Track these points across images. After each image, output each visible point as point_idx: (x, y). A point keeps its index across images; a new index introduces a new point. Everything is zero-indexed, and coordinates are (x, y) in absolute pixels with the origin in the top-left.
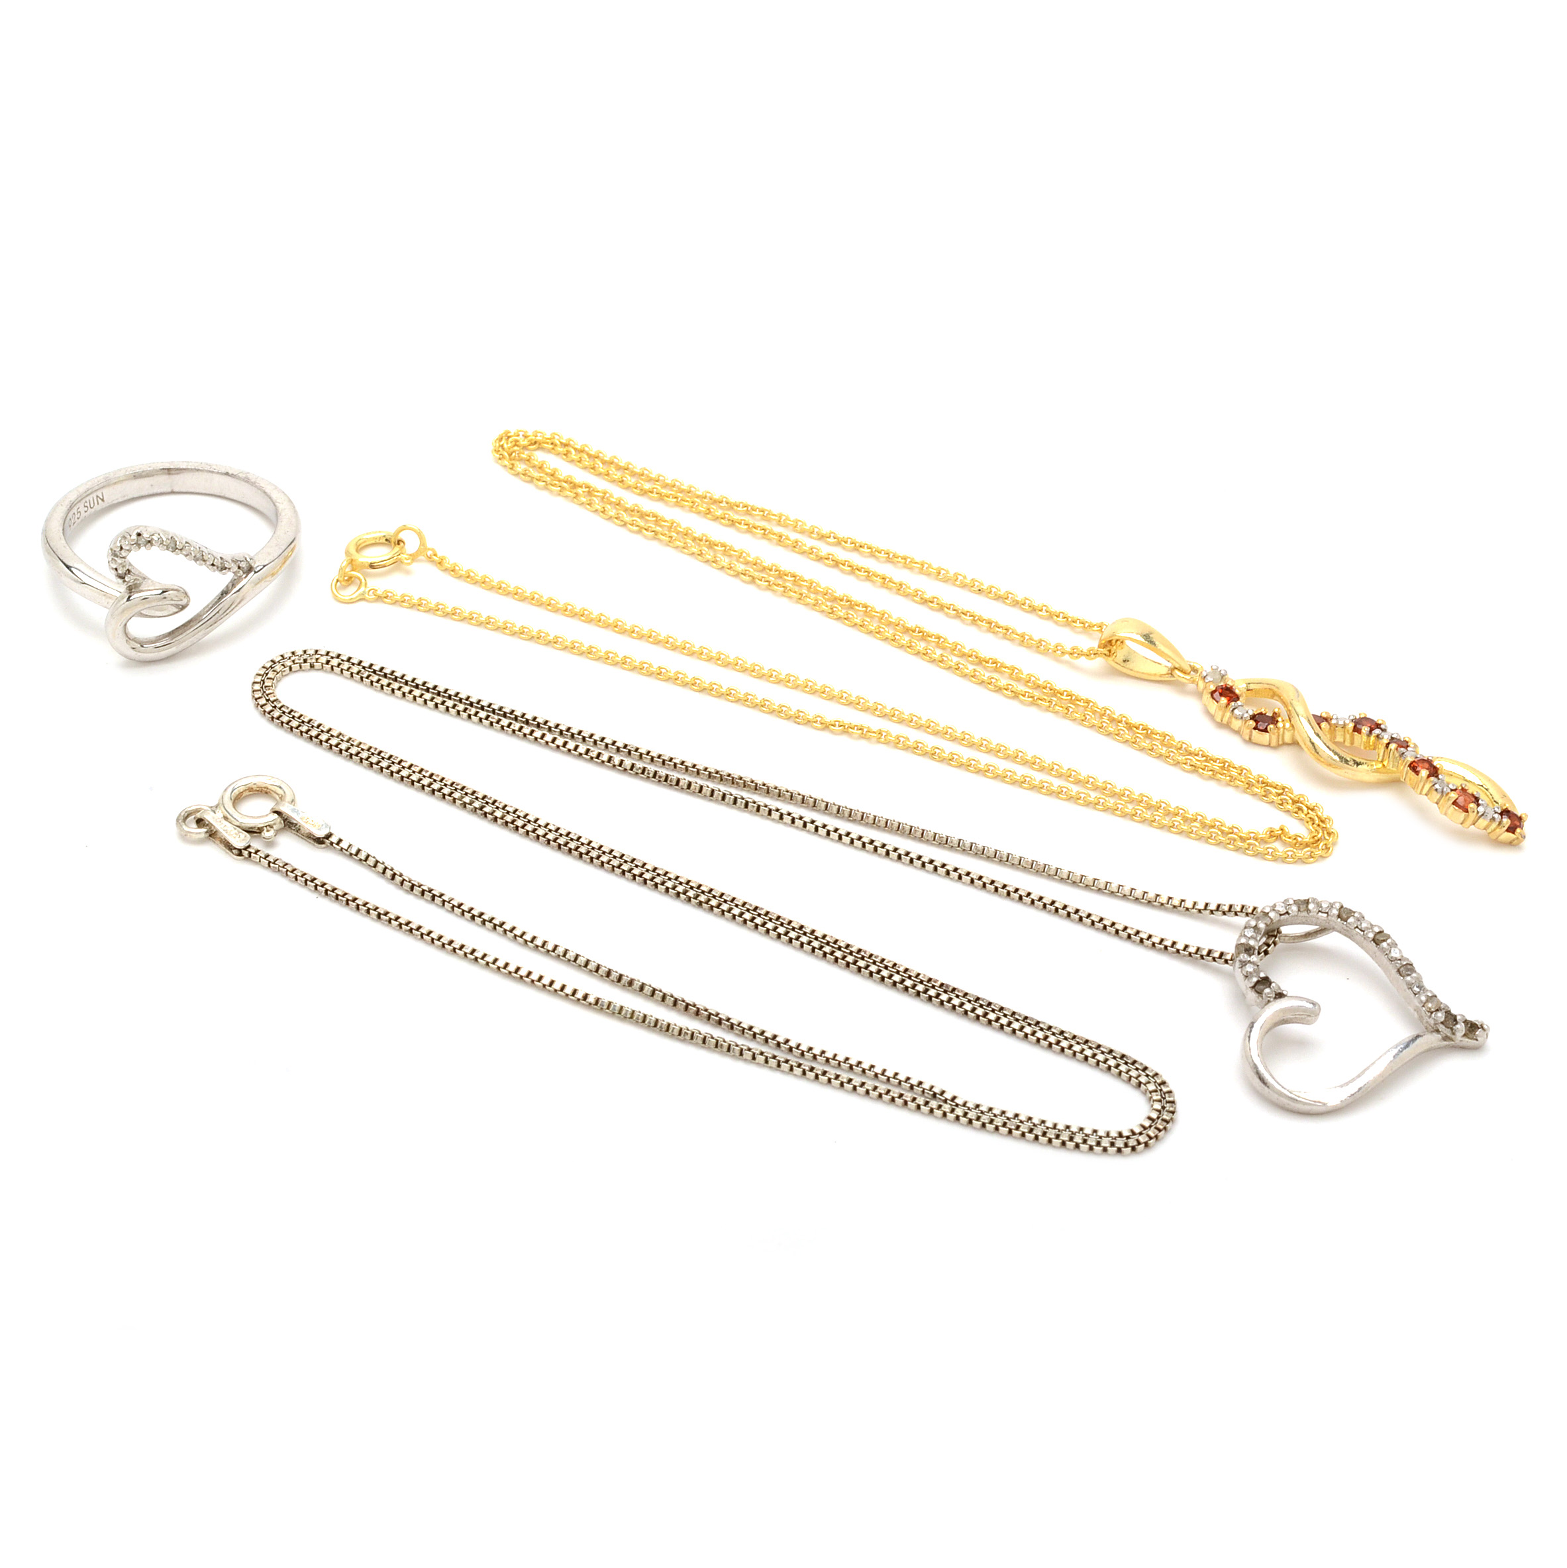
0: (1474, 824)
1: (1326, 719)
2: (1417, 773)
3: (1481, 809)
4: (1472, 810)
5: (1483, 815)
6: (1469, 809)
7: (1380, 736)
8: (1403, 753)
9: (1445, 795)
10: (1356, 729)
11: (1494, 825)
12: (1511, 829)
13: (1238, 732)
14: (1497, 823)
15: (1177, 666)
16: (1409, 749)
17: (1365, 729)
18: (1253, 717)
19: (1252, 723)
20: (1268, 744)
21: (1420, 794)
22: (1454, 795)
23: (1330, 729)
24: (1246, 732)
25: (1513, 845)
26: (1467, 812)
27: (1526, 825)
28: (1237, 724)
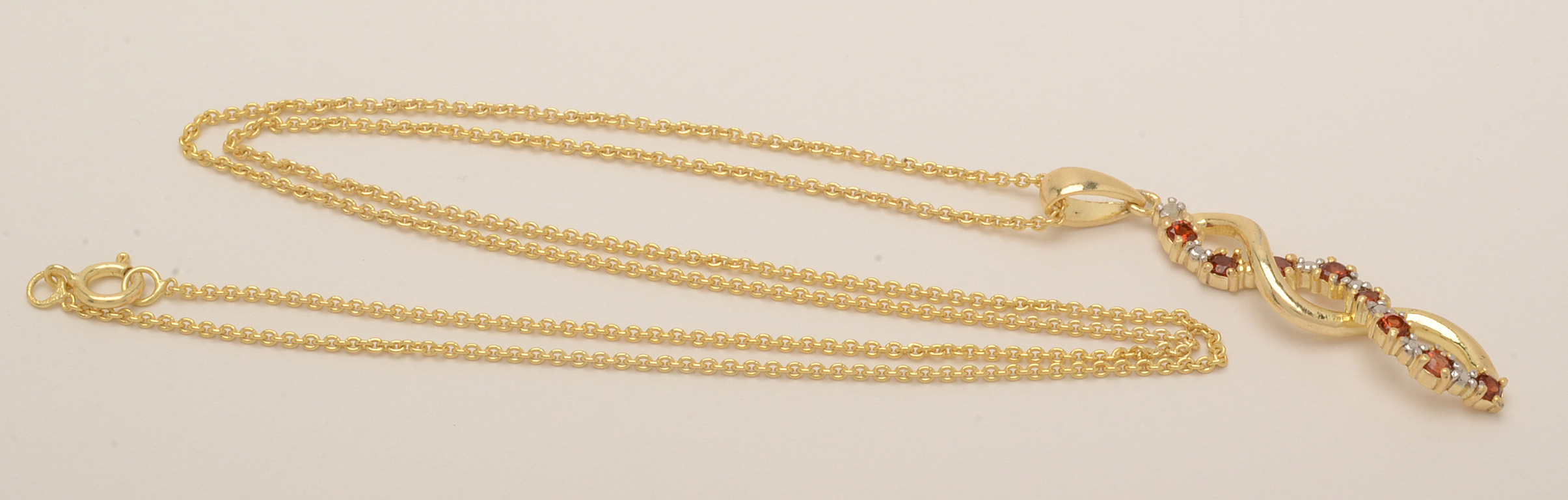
0: (1447, 389)
1: (1292, 264)
2: (1387, 331)
3: (1455, 374)
4: (1445, 376)
5: (1457, 380)
6: (1442, 375)
7: (1349, 285)
8: (1373, 307)
9: (1415, 356)
10: (1323, 276)
11: (1470, 392)
12: (1489, 396)
13: (1195, 274)
14: (1473, 390)
15: (1131, 200)
16: (1380, 303)
17: (1333, 277)
18: (1211, 259)
19: (1209, 266)
20: (1226, 288)
21: (1389, 354)
22: (1425, 358)
23: (1295, 273)
24: (1203, 274)
25: (1491, 413)
26: (1440, 377)
27: (1506, 390)
28: (1193, 265)
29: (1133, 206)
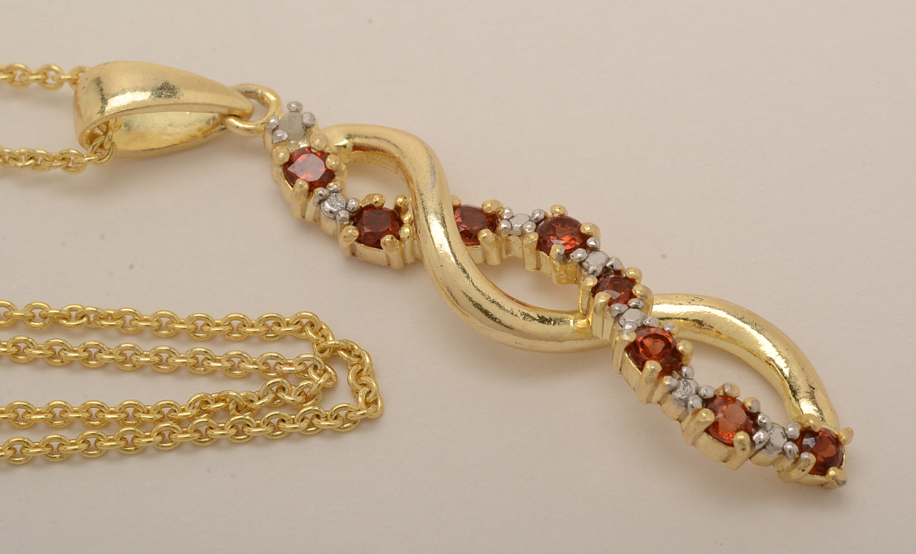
0: (750, 458)
1: (492, 221)
2: (641, 366)
3: (760, 435)
4: (741, 447)
5: (764, 447)
6: (735, 444)
7: (585, 264)
8: (620, 315)
9: (691, 411)
10: (543, 245)
11: (787, 463)
12: (821, 468)
13: (334, 237)
14: (793, 461)
15: (225, 111)
16: (633, 302)
17: (557, 248)
18: (356, 217)
19: (352, 231)
20: (386, 264)
21: (649, 401)
22: (707, 416)
23: (496, 240)
24: (345, 244)
25: (826, 488)
26: (732, 445)
27: (849, 450)
28: (330, 226)
29: (232, 120)
